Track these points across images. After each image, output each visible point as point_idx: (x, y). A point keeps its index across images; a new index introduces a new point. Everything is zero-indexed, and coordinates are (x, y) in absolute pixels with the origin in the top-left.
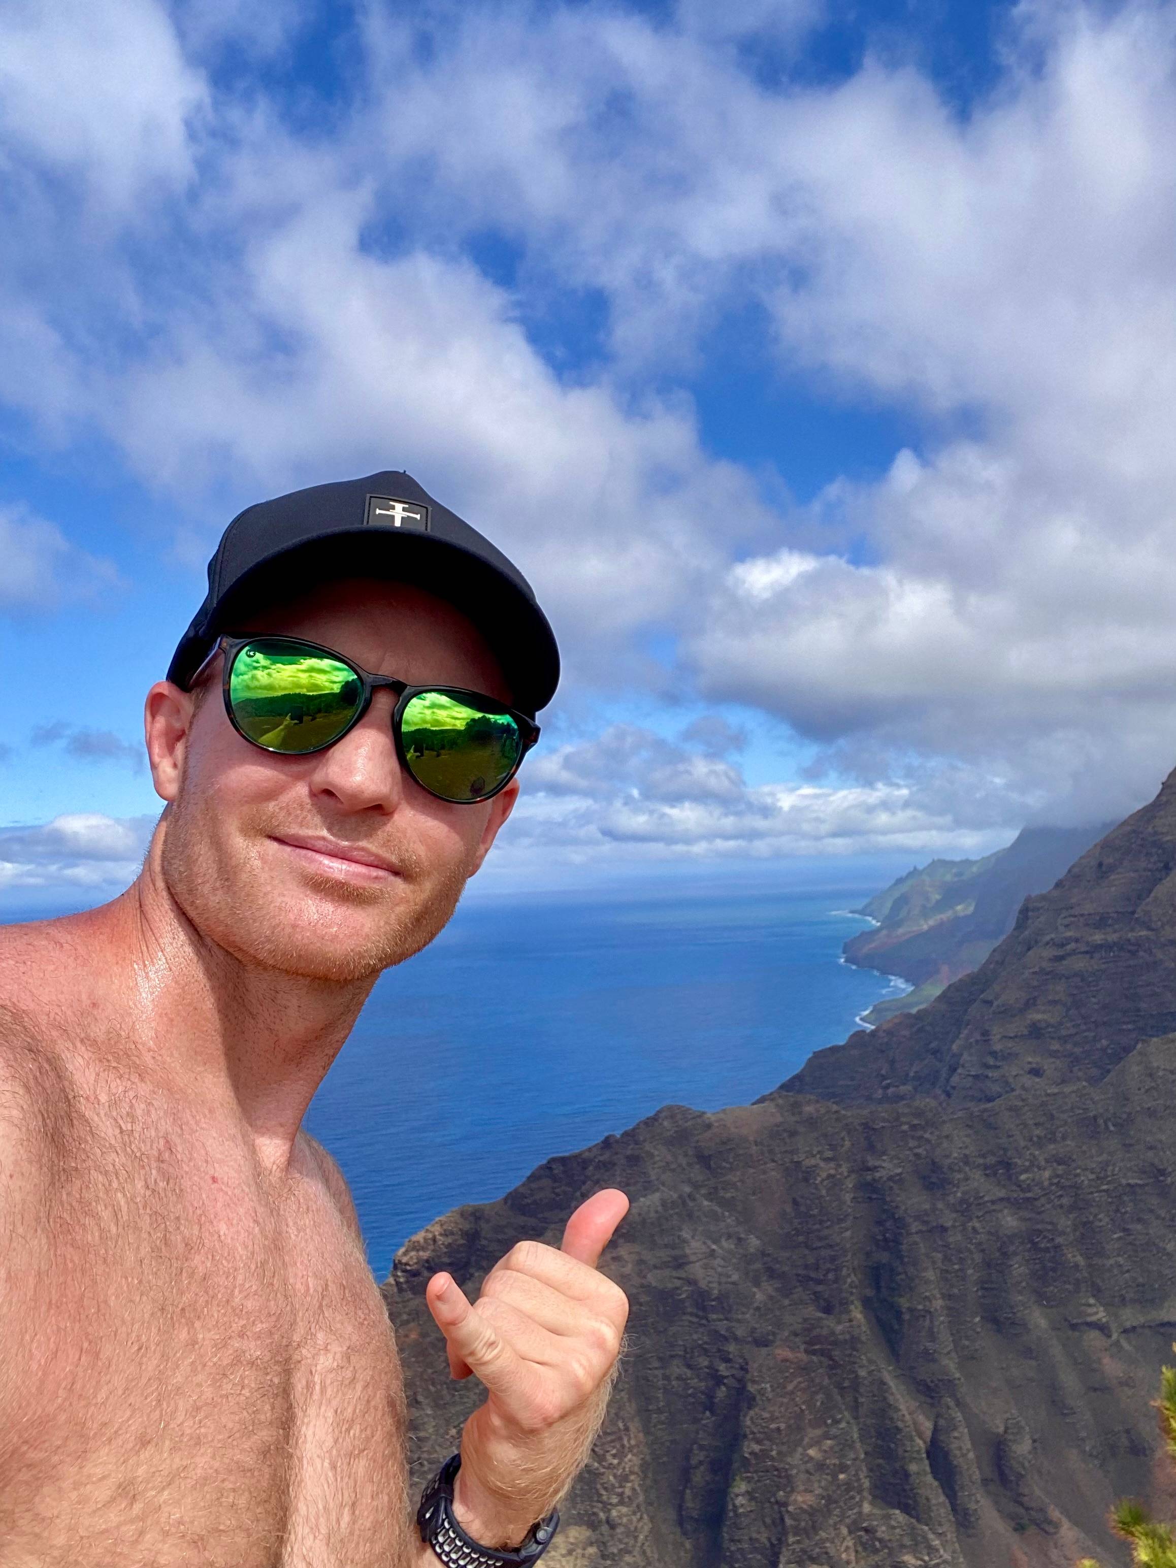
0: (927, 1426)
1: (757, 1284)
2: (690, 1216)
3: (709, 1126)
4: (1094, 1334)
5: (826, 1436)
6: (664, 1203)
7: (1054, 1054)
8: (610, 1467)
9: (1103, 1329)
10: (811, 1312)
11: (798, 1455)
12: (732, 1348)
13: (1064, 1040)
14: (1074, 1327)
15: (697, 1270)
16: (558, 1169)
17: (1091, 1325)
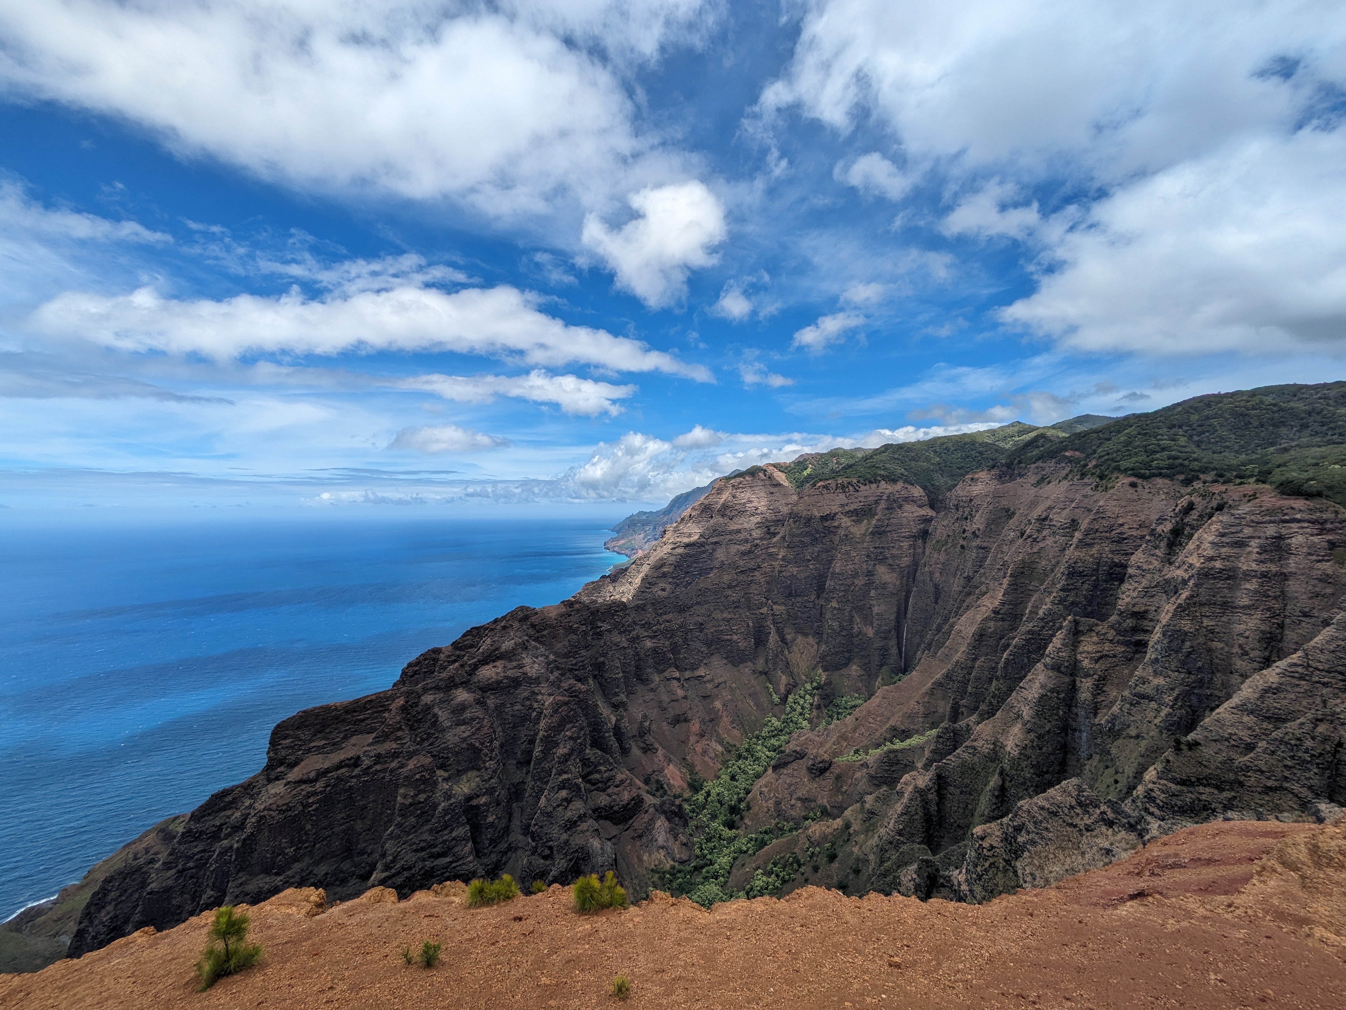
0: (614, 719)
1: (552, 673)
2: (526, 648)
3: (537, 614)
4: (675, 682)
5: (574, 727)
6: (516, 644)
7: (670, 583)
8: (486, 747)
9: (678, 680)
10: (572, 681)
11: (561, 735)
12: (539, 697)
13: (673, 578)
14: (668, 680)
15: (527, 669)
16: (475, 632)
17: (675, 678)
